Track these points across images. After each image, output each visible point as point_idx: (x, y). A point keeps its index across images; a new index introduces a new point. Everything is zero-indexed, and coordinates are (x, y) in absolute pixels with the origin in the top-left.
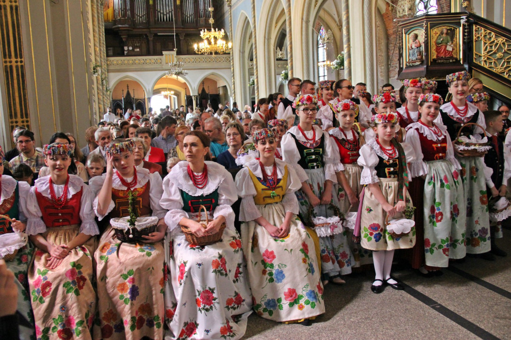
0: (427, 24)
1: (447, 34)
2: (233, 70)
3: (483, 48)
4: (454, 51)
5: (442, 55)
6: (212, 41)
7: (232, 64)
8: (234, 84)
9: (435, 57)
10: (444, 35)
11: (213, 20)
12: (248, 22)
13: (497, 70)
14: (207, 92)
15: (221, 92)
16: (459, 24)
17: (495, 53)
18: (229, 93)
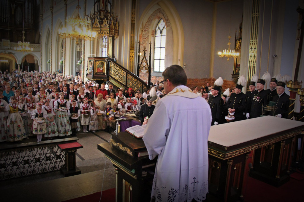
0: (94, 60)
1: (101, 64)
2: (42, 53)
3: (112, 70)
4: (103, 70)
5: (99, 71)
6: (24, 47)
7: (41, 49)
8: (42, 60)
9: (97, 72)
10: (100, 65)
11: (25, 37)
12: (50, 31)
13: (116, 78)
14: (28, 62)
15: (36, 63)
16: (105, 61)
17: (116, 73)
18: (39, 64)
